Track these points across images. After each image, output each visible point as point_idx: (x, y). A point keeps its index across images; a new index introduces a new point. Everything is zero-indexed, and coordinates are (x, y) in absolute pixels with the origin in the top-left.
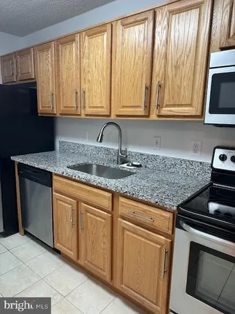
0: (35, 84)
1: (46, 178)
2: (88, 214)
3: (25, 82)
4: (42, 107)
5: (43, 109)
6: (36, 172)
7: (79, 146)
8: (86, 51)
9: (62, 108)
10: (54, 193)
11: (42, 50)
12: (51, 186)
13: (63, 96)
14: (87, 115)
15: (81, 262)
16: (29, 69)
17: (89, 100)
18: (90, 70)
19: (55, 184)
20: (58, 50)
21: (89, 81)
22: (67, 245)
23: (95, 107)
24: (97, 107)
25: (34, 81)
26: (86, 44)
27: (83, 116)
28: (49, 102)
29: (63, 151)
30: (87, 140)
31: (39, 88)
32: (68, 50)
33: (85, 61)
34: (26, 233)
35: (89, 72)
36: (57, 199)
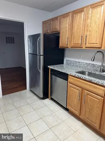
0: (59, 33)
1: (65, 76)
2: (88, 96)
3: (54, 33)
4: (61, 44)
5: (62, 45)
6: (60, 73)
7: (76, 62)
8: (90, 16)
9: (72, 44)
10: (68, 84)
11: (64, 17)
12: (67, 80)
13: (74, 39)
14: (86, 48)
15: (81, 117)
16: (57, 26)
17: (89, 40)
18: (91, 25)
19: (69, 80)
20: (73, 17)
21: (90, 31)
22: (74, 108)
23: (92, 44)
24: (94, 44)
25: (58, 32)
26: (90, 12)
27: (84, 48)
28: (66, 42)
29: (68, 64)
30: (81, 60)
31: (61, 35)
32: (79, 16)
33: (88, 21)
34: (52, 99)
35: (90, 26)
36: (70, 87)
